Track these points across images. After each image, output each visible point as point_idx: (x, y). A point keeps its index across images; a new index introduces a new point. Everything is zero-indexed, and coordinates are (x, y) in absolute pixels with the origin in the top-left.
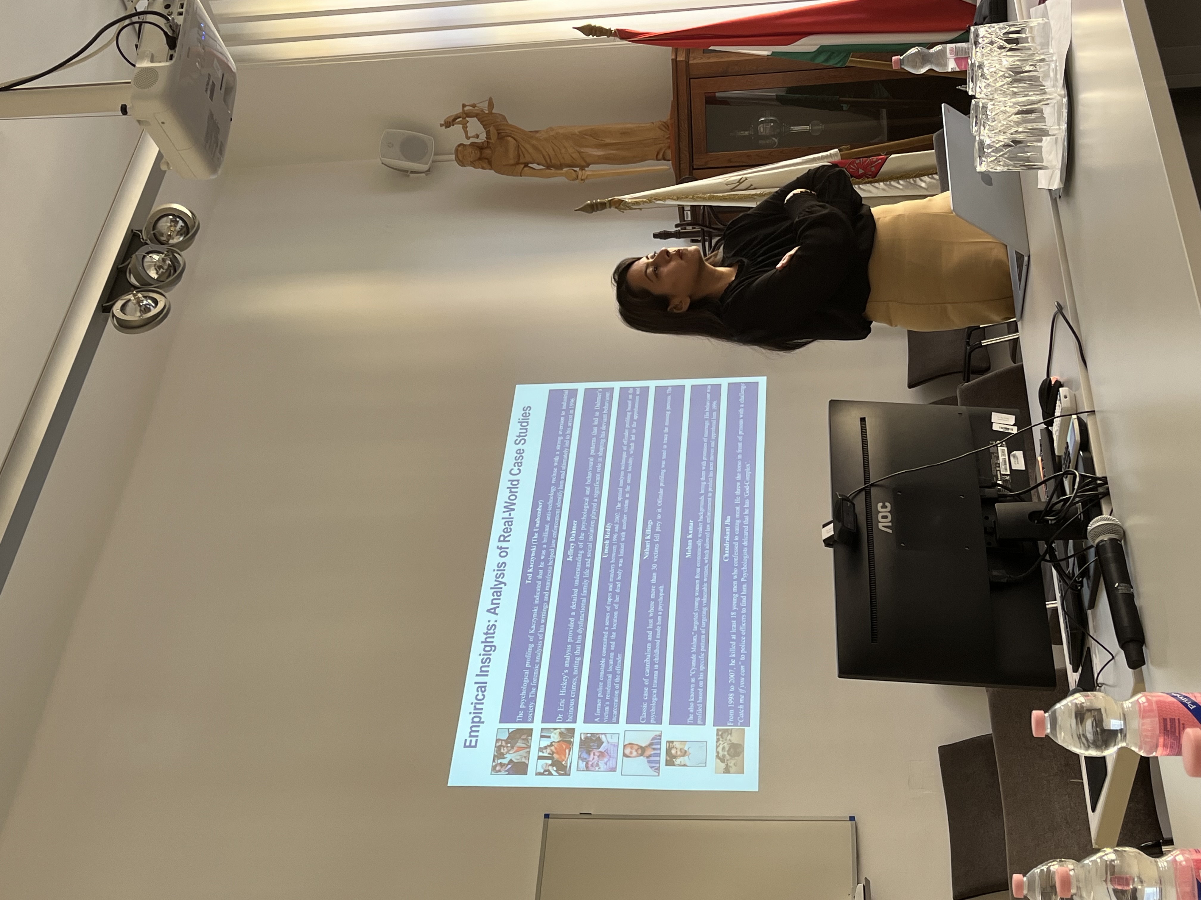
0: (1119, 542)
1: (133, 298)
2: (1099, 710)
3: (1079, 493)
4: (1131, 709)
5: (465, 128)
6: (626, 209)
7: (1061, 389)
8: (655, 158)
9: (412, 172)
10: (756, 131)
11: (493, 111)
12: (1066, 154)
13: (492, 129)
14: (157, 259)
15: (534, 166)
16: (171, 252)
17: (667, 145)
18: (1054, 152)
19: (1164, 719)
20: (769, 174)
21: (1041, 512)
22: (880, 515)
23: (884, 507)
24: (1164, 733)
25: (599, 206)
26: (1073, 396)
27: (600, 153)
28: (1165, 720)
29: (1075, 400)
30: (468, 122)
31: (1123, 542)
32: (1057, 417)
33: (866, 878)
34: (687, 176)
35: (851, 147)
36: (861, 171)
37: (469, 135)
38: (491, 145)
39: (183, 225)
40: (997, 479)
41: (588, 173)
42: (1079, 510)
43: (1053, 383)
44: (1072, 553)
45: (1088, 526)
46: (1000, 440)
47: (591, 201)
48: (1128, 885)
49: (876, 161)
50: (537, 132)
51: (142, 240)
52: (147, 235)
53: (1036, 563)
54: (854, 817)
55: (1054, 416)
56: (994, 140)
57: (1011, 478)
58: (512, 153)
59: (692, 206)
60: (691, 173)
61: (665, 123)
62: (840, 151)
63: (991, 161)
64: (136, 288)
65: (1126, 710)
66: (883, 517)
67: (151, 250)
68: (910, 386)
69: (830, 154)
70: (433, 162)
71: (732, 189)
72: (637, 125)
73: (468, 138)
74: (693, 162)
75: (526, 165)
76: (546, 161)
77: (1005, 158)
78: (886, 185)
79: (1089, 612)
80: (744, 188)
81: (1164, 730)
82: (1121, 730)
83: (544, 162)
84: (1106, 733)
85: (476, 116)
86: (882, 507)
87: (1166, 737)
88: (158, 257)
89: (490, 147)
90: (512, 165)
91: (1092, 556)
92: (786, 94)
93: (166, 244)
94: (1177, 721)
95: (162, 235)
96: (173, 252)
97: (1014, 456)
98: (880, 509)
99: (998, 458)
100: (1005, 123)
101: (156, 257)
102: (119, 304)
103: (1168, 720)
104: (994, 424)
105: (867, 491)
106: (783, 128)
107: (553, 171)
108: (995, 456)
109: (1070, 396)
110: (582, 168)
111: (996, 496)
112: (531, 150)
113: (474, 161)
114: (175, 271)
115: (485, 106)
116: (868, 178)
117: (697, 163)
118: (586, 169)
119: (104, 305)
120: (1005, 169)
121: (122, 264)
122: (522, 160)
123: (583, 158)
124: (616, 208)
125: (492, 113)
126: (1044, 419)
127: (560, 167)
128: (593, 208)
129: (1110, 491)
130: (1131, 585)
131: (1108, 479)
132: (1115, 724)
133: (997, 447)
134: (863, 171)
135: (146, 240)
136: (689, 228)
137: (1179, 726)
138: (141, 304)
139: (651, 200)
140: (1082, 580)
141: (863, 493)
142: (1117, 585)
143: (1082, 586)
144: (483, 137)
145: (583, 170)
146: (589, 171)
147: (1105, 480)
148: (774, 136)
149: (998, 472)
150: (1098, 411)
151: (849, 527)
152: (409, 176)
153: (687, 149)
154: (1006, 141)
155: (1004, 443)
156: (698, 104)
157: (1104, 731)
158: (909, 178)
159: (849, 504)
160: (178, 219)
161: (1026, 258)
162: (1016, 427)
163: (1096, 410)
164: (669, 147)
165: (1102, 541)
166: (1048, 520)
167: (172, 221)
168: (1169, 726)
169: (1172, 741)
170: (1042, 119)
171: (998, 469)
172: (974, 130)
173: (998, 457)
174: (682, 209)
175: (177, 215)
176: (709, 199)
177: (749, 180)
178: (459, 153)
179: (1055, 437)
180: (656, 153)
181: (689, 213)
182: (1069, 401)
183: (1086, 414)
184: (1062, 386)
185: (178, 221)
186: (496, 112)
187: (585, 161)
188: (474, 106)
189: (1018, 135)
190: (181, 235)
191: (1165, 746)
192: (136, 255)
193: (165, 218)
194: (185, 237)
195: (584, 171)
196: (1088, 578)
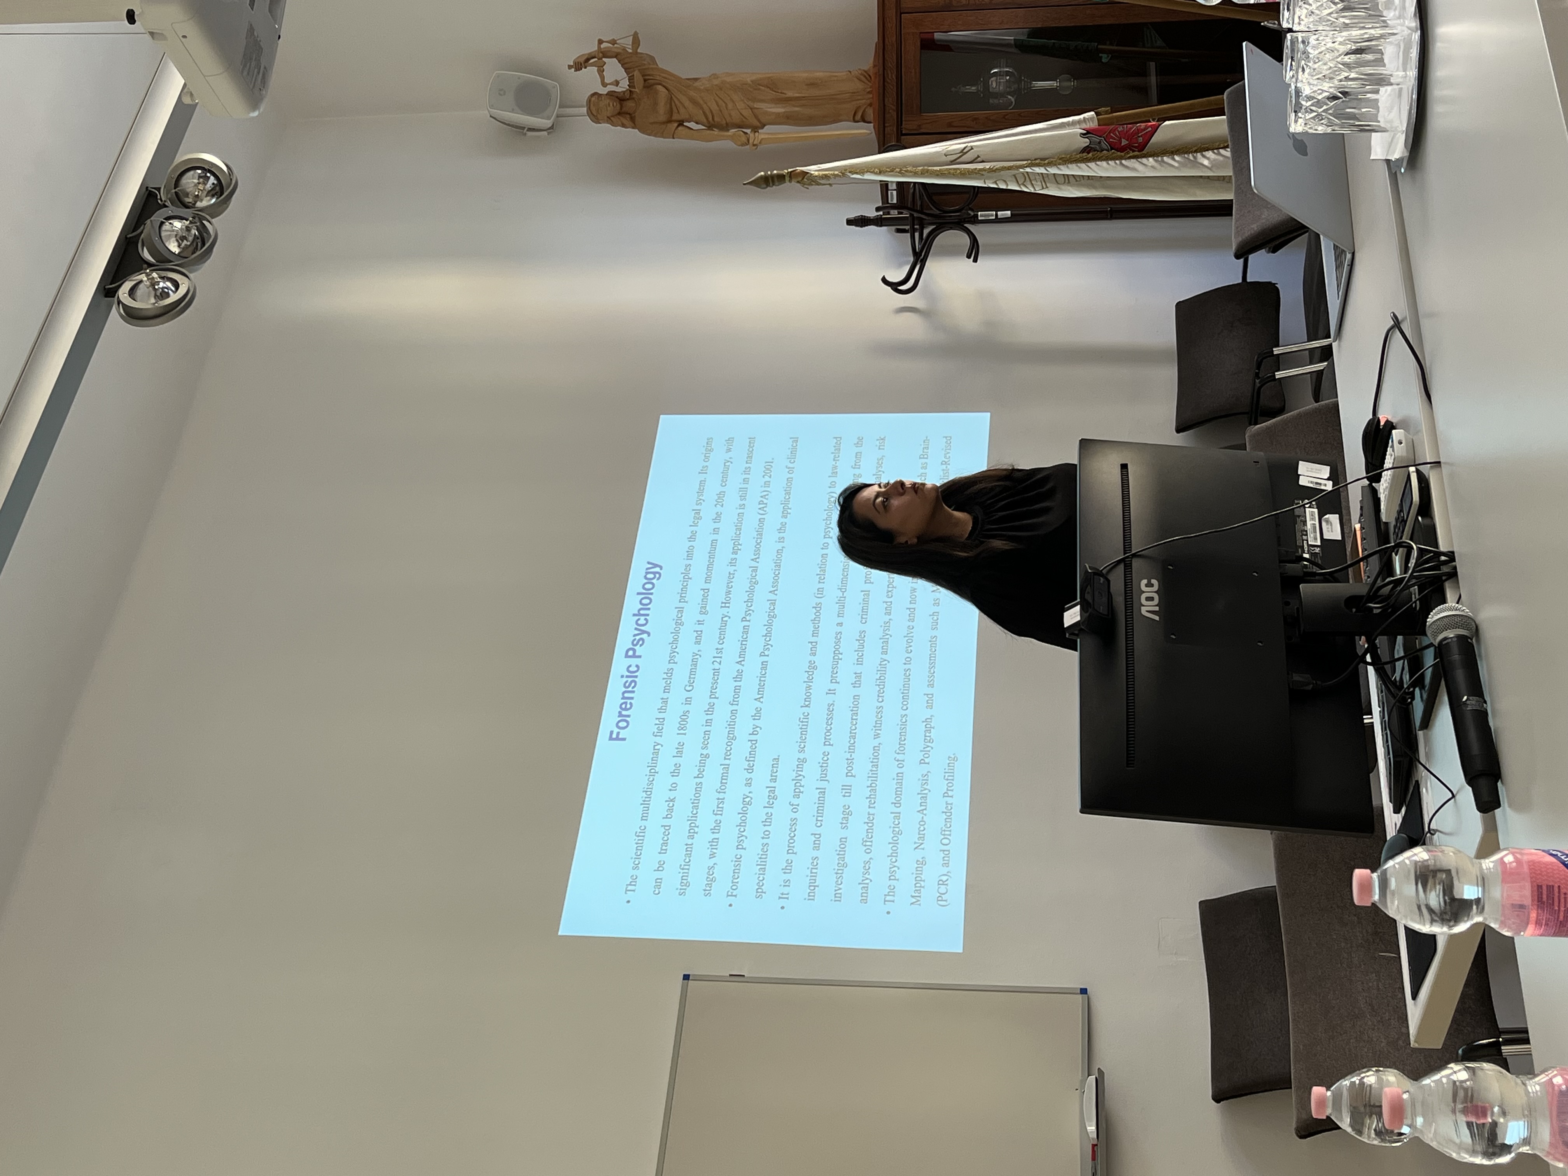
0: (1469, 640)
1: (145, 279)
2: (1448, 872)
3: (1417, 572)
4: (1492, 870)
5: (601, 72)
6: (812, 185)
7: (1394, 432)
8: (852, 119)
9: (530, 130)
10: (986, 86)
11: (639, 51)
12: (1414, 111)
13: (636, 73)
14: (180, 227)
15: (691, 125)
16: (199, 219)
17: (869, 102)
18: (1396, 109)
19: (1538, 886)
20: (1002, 143)
21: (1362, 597)
22: (1143, 596)
23: (1150, 585)
24: (1538, 905)
25: (776, 179)
26: (1411, 440)
27: (780, 110)
28: (1540, 887)
29: (1412, 447)
30: (605, 63)
31: (1474, 640)
32: (1387, 470)
33: (1099, 1069)
34: (893, 143)
35: (1111, 109)
36: (1124, 142)
37: (607, 81)
38: (634, 96)
39: (215, 182)
40: (1303, 552)
41: (763, 136)
42: (1413, 596)
43: (1382, 423)
44: (1402, 654)
45: (1428, 618)
46: (1308, 500)
47: (766, 172)
48: (1485, 1116)
49: (1145, 129)
50: (696, 79)
51: (159, 201)
52: (167, 194)
53: (1352, 666)
54: (1086, 989)
55: (1383, 468)
56: (1315, 89)
57: (1322, 550)
58: (662, 108)
59: (898, 183)
60: (898, 140)
61: (865, 72)
62: (1097, 116)
63: (1311, 118)
64: (150, 265)
65: (1486, 871)
66: (1148, 599)
67: (172, 214)
68: (1178, 431)
69: (1084, 118)
70: (558, 116)
71: (952, 162)
72: (828, 74)
73: (604, 85)
74: (901, 125)
75: (681, 123)
76: (707, 119)
77: (1330, 114)
78: (1156, 161)
79: (1420, 734)
80: (970, 160)
81: (1538, 902)
82: (1478, 901)
83: (705, 121)
84: (1456, 903)
85: (616, 56)
86: (1147, 586)
87: (1540, 911)
88: (180, 224)
89: (634, 99)
90: (664, 123)
91: (1429, 659)
92: (1028, 38)
93: (193, 208)
94: (1556, 890)
95: (187, 195)
96: (201, 219)
97: (1327, 521)
98: (1143, 588)
99: (1305, 523)
100: (1332, 65)
101: (178, 224)
102: (127, 286)
103: (1544, 888)
104: (1301, 477)
105: (1126, 563)
106: (1023, 83)
107: (716, 132)
108: (1301, 521)
109: (1406, 440)
110: (755, 130)
111: (1301, 574)
112: (687, 103)
113: (612, 116)
114: (203, 244)
115: (628, 43)
116: (1134, 151)
117: (907, 126)
118: (760, 131)
119: (107, 287)
120: (1329, 130)
121: (133, 231)
122: (676, 117)
123: (756, 117)
124: (798, 182)
125: (637, 53)
126: (1367, 473)
127: (725, 127)
128: (767, 181)
129: (1458, 570)
130: (1484, 699)
131: (1456, 555)
132: (1469, 892)
133: (1305, 508)
134: (1127, 142)
135: (165, 201)
136: (894, 213)
137: (1559, 897)
138: (156, 287)
139: (844, 172)
140: (1414, 691)
141: (1122, 566)
142: (1465, 698)
143: (1413, 698)
144: (624, 85)
145: (755, 132)
146: (764, 133)
147: (1451, 556)
148: (1009, 93)
149: (1305, 542)
150: (1445, 463)
151: (1101, 611)
152: (525, 134)
153: (894, 108)
154: (1331, 90)
155: (1314, 503)
156: (911, 49)
157: (1453, 899)
158: (1188, 152)
159: (1102, 579)
160: (208, 175)
161: (1349, 256)
162: (1331, 482)
163: (1442, 460)
164: (870, 105)
165: (1445, 639)
166: (1373, 608)
167: (200, 177)
168: (1545, 897)
169: (1548, 916)
170: (1380, 62)
171: (1305, 537)
172: (1288, 77)
173: (1306, 521)
174: (885, 186)
175: (208, 169)
176: (922, 174)
177: (975, 149)
178: (592, 105)
179: (1382, 497)
180: (853, 113)
181: (895, 193)
182: (1405, 448)
183: (1429, 465)
184: (1395, 428)
185: (209, 178)
186: (641, 52)
187: (759, 121)
188: (613, 42)
189: (1350, 83)
190: (213, 196)
191: (1538, 923)
192: (151, 221)
193: (192, 172)
194: (217, 198)
195: (757, 134)
196: (1422, 687)
